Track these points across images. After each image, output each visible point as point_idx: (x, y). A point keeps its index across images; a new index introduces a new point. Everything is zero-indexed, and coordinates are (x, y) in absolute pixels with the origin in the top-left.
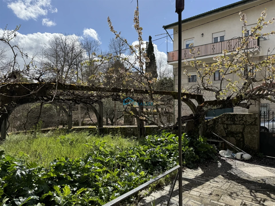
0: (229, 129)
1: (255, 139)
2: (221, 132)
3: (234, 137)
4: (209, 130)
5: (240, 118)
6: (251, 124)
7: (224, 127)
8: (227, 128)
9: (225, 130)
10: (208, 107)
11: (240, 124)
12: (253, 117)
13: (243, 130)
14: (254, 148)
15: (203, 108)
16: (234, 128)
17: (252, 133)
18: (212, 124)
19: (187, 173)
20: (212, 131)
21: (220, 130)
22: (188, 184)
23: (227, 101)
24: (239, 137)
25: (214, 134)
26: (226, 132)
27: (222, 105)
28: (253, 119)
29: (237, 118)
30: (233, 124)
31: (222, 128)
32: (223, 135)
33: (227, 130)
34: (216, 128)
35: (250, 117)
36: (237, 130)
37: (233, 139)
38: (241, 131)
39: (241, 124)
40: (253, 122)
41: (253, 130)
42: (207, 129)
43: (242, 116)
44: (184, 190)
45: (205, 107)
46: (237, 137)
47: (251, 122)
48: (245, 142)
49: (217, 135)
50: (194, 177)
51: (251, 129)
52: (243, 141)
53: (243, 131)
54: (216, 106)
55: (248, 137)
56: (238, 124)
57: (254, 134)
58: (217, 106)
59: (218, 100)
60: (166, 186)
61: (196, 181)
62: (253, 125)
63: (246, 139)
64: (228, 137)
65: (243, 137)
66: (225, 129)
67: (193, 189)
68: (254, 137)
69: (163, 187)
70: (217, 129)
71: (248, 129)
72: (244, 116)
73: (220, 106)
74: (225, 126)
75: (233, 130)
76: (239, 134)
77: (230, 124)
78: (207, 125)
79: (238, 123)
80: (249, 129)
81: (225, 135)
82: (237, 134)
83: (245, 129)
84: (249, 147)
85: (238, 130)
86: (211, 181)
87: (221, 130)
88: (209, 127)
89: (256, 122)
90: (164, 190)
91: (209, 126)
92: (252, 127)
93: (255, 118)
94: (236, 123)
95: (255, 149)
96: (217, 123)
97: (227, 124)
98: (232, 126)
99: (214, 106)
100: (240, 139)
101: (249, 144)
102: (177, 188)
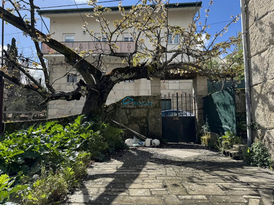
0: (132, 115)
1: (160, 123)
2: (122, 119)
3: (137, 124)
4: (108, 118)
5: (144, 100)
6: (155, 107)
7: (126, 112)
8: (130, 113)
9: (127, 116)
10: (118, 75)
11: (143, 108)
12: (157, 98)
13: (147, 114)
14: (158, 134)
15: (111, 77)
16: (137, 113)
17: (156, 117)
18: (112, 110)
19: (99, 168)
20: (112, 119)
21: (121, 117)
22: (113, 181)
23: (142, 68)
24: (143, 123)
25: (115, 122)
26: (128, 118)
27: (135, 73)
28: (157, 101)
29: (141, 101)
30: (137, 108)
31: (124, 114)
32: (125, 122)
33: (130, 115)
34: (117, 114)
35: (154, 99)
36: (140, 114)
37: (136, 126)
38: (145, 115)
39: (145, 107)
40: (157, 104)
41: (158, 113)
42: (106, 117)
43: (145, 99)
44: (115, 192)
45: (114, 76)
46: (141, 123)
47: (155, 105)
48: (149, 128)
49: (118, 123)
50: (115, 171)
51: (155, 112)
52: (148, 127)
53: (147, 116)
54: (128, 74)
55: (153, 121)
56: (142, 108)
57: (158, 118)
58: (130, 75)
59: (131, 67)
60: (72, 193)
61: (124, 174)
62: (157, 108)
63: (150, 124)
64: (131, 124)
65: (147, 122)
66: (127, 114)
67: (130, 187)
68: (158, 121)
69: (65, 199)
70: (118, 116)
71: (152, 113)
72: (148, 98)
73: (134, 74)
74: (128, 111)
75: (137, 115)
76: (143, 119)
77: (133, 108)
78: (105, 111)
79: (142, 106)
80: (154, 113)
81: (127, 122)
82: (140, 120)
83: (149, 113)
84: (153, 134)
85: (142, 115)
86: (144, 169)
87: (123, 116)
88: (108, 114)
89: (160, 105)
90: (70, 203)
91: (108, 112)
92: (156, 109)
93: (158, 100)
94: (140, 106)
95: (160, 135)
96: (119, 108)
97: (130, 109)
98: (135, 111)
99: (127, 74)
100: (144, 125)
101: (154, 130)
102: (97, 193)
